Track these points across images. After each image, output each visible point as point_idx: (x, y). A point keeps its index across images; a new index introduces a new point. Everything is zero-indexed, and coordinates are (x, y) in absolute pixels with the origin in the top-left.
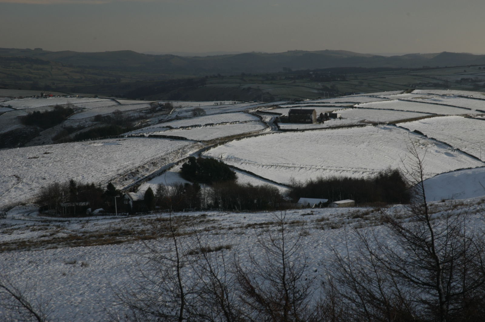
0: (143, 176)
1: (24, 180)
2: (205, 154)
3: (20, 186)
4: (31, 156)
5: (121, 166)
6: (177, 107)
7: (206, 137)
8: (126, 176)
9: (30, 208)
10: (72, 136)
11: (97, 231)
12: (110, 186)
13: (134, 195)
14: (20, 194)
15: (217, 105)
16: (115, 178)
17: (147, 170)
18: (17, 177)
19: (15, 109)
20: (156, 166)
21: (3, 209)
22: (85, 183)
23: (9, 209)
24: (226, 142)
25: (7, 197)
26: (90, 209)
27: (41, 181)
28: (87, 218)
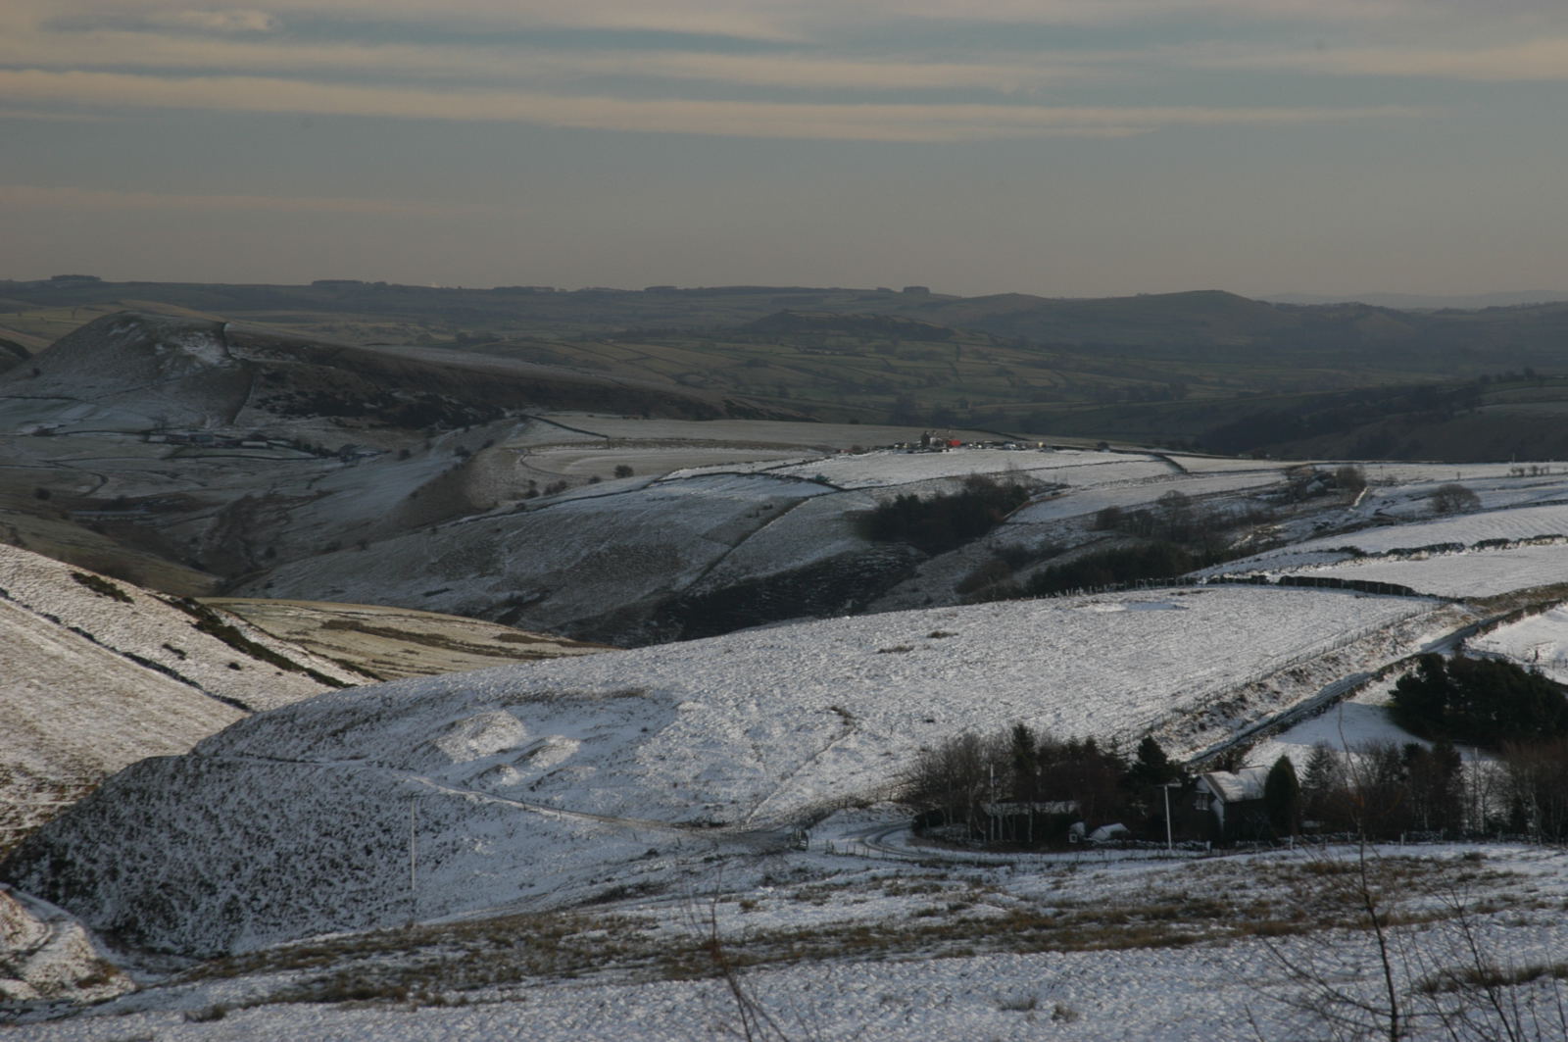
0: (1260, 716)
1: (865, 726)
2: (1478, 643)
3: (852, 742)
4: (888, 645)
5: (1185, 682)
6: (1378, 484)
7: (1480, 585)
8: (1201, 714)
9: (884, 819)
10: (1022, 577)
11: (1105, 901)
12: (1149, 749)
13: (1227, 780)
14: (852, 770)
15: (1522, 476)
16: (1165, 723)
17: (1276, 695)
18: (841, 712)
19: (839, 489)
20: (1304, 683)
21: (797, 819)
22: (1064, 738)
23: (815, 818)
24: (1552, 605)
25: (809, 780)
26: (1080, 827)
27: (919, 727)
28: (1070, 857)
